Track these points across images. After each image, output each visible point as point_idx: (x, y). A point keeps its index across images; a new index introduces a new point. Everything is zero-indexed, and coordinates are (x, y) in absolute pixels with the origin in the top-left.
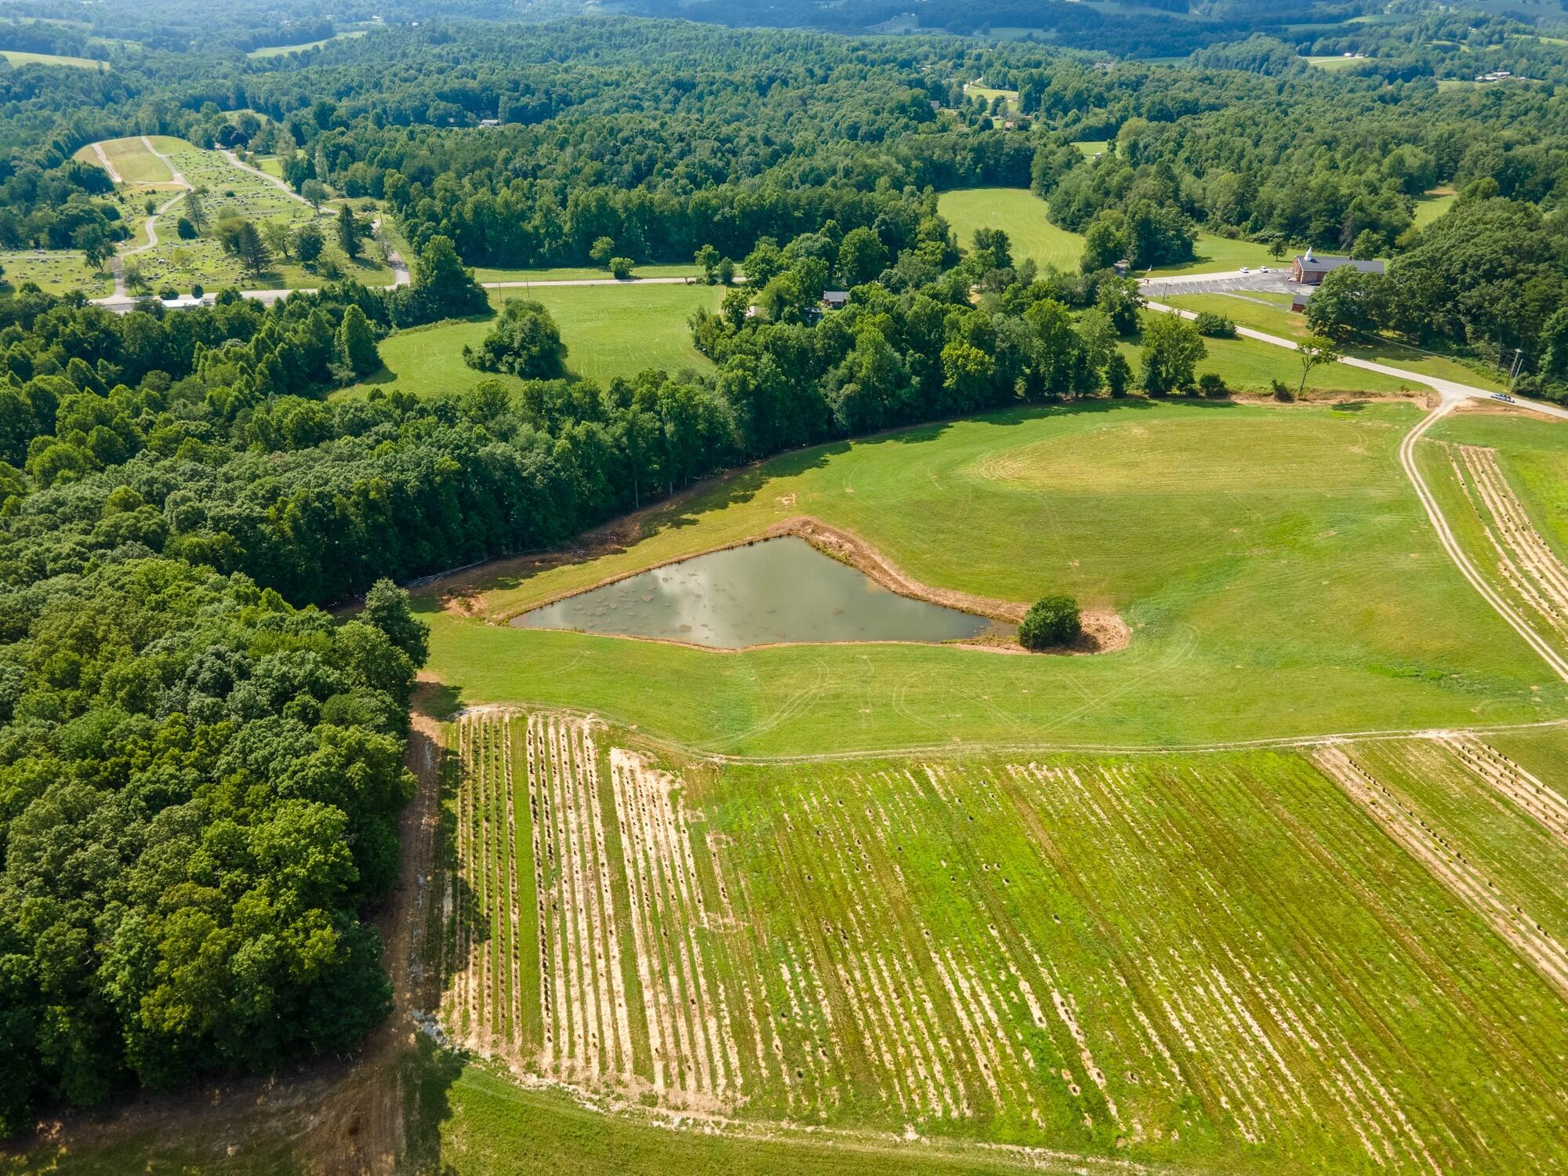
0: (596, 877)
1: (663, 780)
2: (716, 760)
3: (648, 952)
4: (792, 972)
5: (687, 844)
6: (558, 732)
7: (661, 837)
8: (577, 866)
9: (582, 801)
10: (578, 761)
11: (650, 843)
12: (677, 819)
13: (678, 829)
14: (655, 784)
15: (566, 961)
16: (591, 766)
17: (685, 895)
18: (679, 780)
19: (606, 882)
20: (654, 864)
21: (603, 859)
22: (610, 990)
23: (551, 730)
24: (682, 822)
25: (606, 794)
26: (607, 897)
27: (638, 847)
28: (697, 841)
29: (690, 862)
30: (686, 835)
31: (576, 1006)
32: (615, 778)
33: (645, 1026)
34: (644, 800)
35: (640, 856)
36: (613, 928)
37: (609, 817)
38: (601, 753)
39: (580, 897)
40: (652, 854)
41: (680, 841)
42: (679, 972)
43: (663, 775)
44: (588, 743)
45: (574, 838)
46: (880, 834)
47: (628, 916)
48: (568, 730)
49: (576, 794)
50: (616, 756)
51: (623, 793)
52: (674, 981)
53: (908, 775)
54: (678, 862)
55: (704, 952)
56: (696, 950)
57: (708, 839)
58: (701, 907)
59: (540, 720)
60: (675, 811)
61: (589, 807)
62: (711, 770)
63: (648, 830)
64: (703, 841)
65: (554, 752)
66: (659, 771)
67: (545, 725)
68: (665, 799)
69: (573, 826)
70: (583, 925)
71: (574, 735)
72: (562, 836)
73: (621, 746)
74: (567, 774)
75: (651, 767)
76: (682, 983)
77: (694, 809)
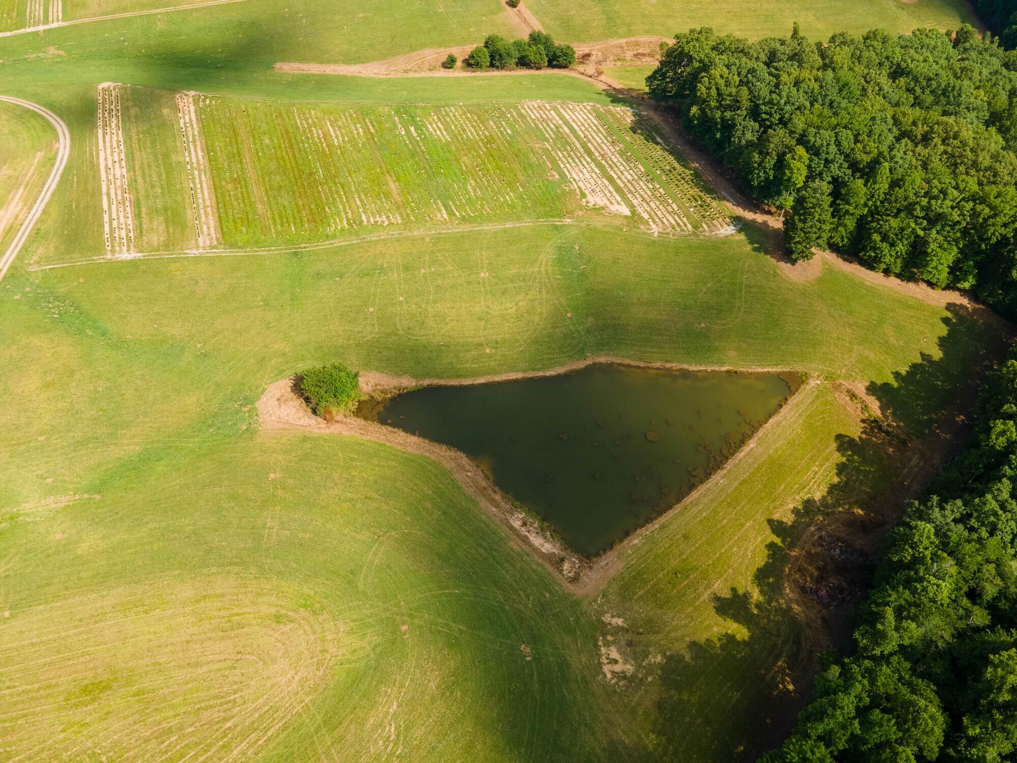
0: (603, 156)
1: (593, 203)
2: (569, 220)
3: (566, 133)
4: (507, 133)
5: (567, 173)
6: (668, 220)
7: (581, 175)
8: (613, 157)
9: (629, 185)
10: (645, 205)
11: (584, 171)
12: (577, 184)
13: (575, 180)
14: (597, 199)
15: (597, 128)
16: (635, 202)
17: (559, 153)
18: (584, 204)
19: (597, 154)
20: (579, 163)
21: (603, 162)
22: (576, 123)
23: (674, 222)
24: (574, 182)
25: (618, 190)
26: (593, 149)
27: (590, 169)
28: (563, 176)
29: (562, 166)
30: (569, 177)
31: (586, 118)
32: (619, 199)
33: (558, 115)
34: (598, 190)
35: (587, 166)
36: (585, 140)
37: (611, 180)
38: (634, 211)
39: (605, 148)
40: (582, 167)
41: (570, 174)
42: (552, 129)
43: (594, 205)
44: (646, 216)
45: (622, 168)
46: (473, 182)
47: (581, 144)
48: (663, 223)
49: (634, 188)
50: (626, 212)
51: (610, 192)
52: (552, 126)
53: (457, 214)
54: (568, 165)
55: (544, 135)
56: (547, 135)
57: (557, 176)
58: (551, 149)
59: (683, 227)
60: (579, 187)
61: (623, 182)
62: (570, 213)
63: (588, 175)
64: (560, 175)
65: (661, 207)
66: (597, 207)
67: (679, 225)
68: (586, 192)
69: (626, 173)
70: (598, 139)
71: (657, 220)
72: (628, 168)
73: (626, 217)
74: (646, 196)
75: (603, 208)
76: (549, 126)
77: (570, 190)
